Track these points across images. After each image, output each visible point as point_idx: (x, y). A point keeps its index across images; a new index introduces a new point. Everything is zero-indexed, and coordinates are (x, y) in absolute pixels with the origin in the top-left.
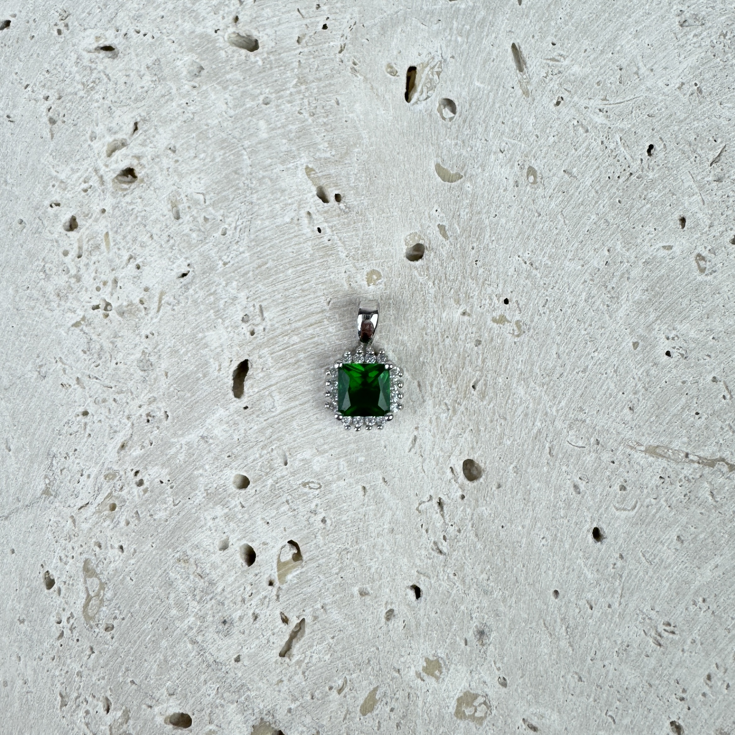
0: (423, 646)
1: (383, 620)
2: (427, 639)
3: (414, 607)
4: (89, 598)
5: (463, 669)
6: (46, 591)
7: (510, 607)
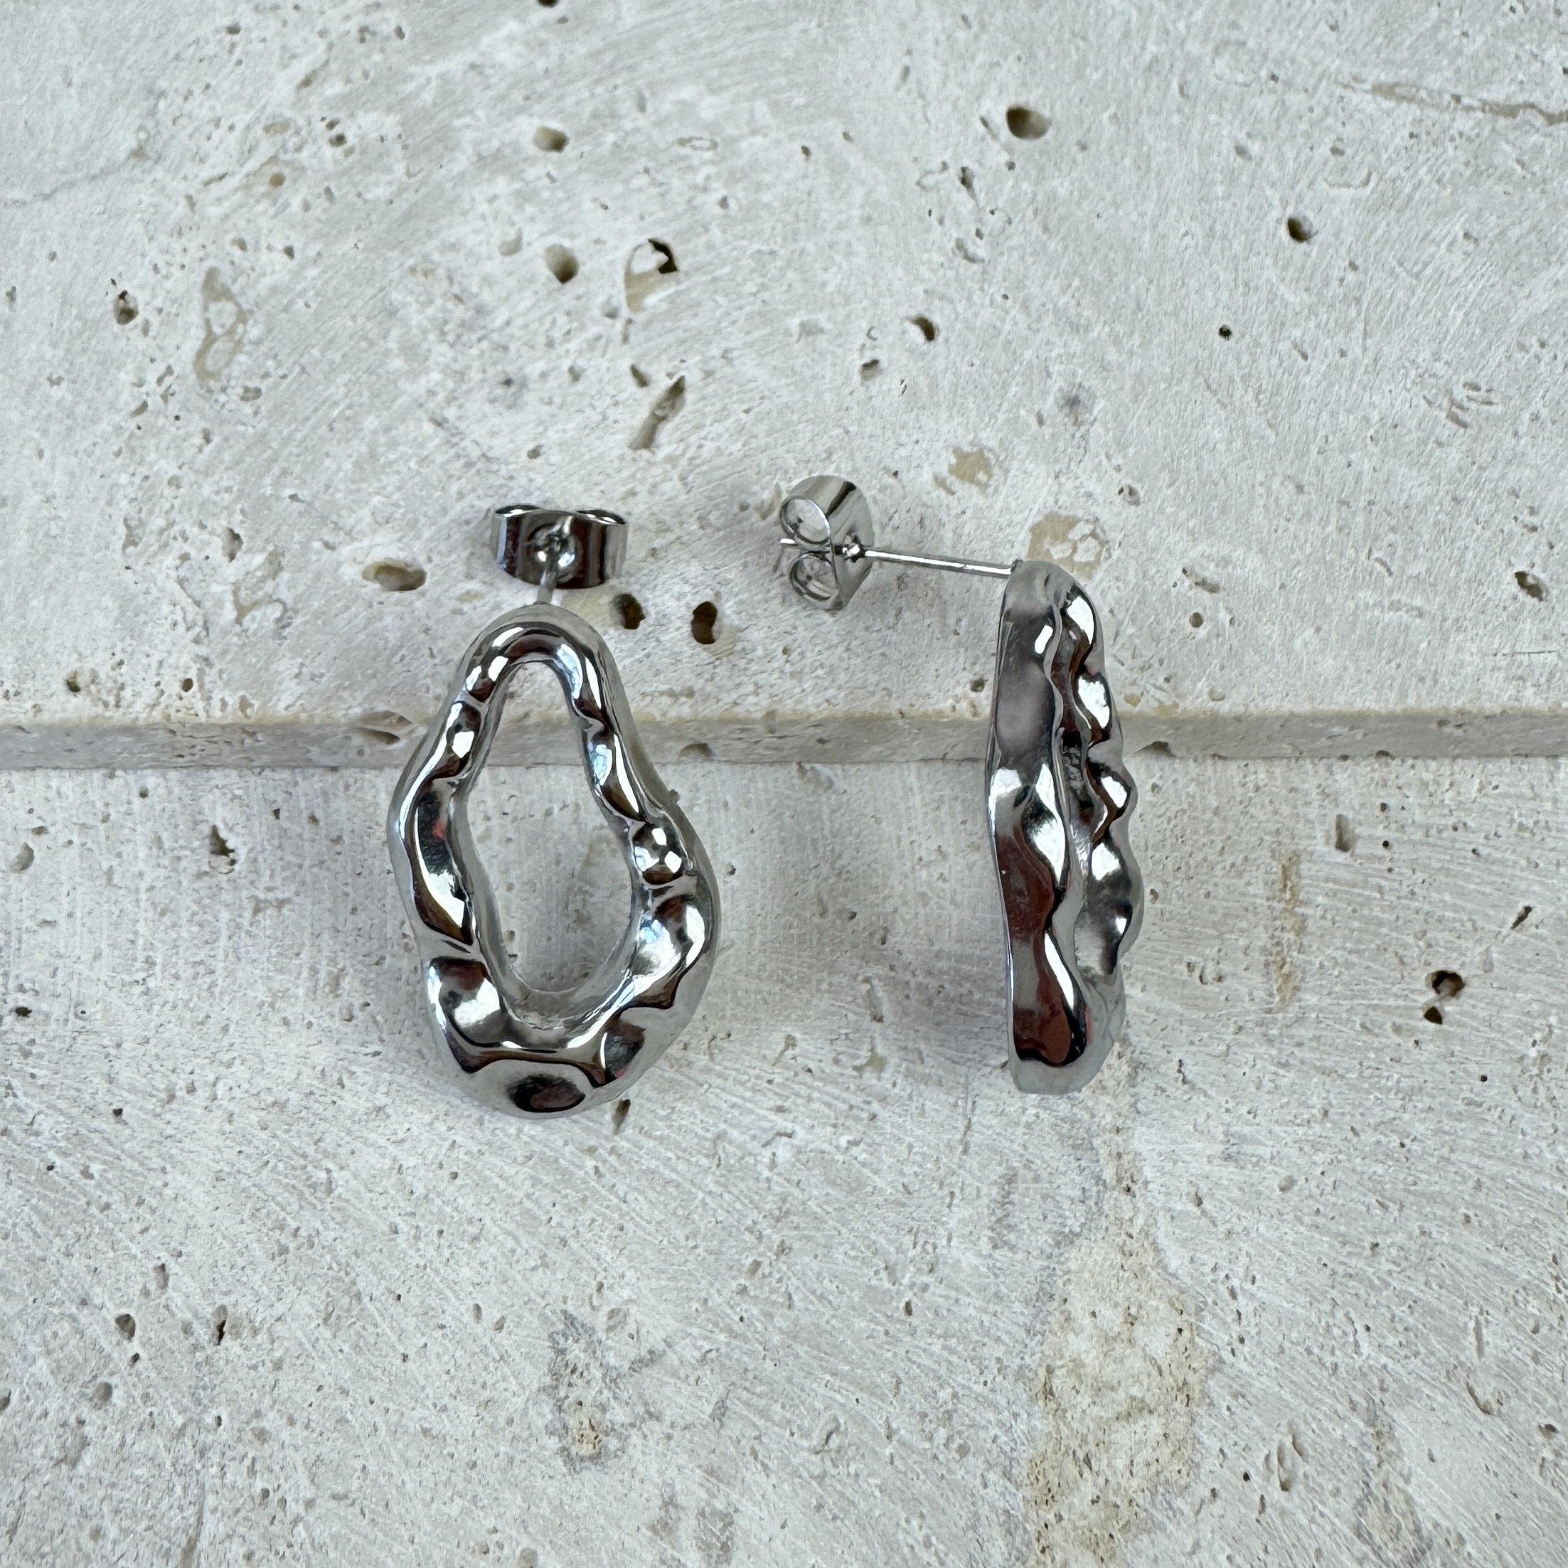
0: (946, 428)
1: (857, 378)
2: (955, 412)
3: (923, 355)
4: (210, 339)
5: (1039, 470)
6: (117, 327)
7: (1131, 354)
